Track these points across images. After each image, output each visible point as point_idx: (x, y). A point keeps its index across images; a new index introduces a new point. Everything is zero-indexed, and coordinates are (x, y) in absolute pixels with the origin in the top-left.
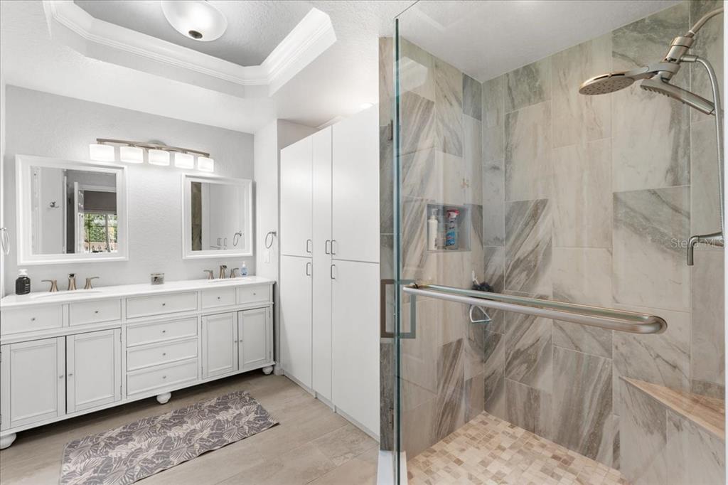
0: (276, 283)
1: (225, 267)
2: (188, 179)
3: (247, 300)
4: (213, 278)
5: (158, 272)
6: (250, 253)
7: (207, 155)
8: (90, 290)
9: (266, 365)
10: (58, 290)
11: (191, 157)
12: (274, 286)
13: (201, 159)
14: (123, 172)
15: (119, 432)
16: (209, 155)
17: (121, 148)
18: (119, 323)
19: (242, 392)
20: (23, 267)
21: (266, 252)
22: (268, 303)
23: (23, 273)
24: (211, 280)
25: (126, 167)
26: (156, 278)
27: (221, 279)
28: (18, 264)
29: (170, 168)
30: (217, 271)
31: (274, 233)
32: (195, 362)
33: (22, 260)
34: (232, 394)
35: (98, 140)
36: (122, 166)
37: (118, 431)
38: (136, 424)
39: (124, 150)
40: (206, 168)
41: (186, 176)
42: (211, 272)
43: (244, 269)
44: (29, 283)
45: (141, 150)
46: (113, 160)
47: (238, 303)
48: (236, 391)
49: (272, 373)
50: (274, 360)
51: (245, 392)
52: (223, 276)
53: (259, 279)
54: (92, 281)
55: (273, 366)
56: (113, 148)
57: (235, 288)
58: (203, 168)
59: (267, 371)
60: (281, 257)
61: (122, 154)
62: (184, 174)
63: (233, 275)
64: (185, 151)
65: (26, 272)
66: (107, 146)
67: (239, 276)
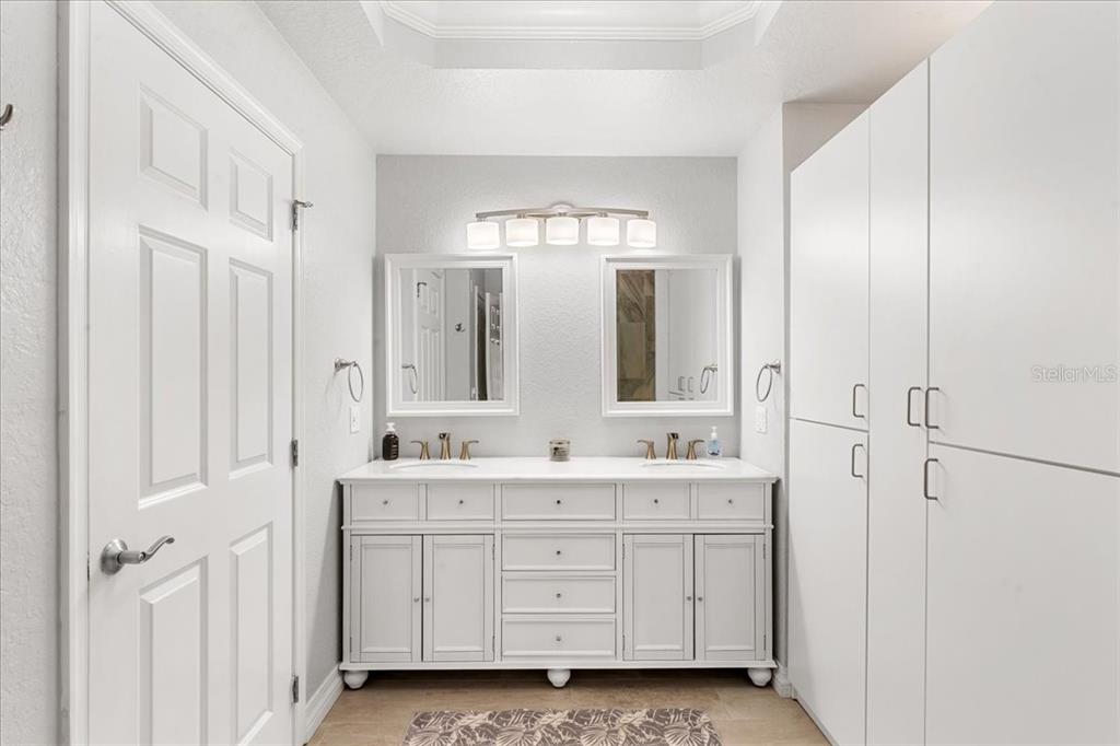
0: (779, 481)
1: (675, 436)
2: (611, 264)
3: (716, 514)
4: (654, 456)
5: (561, 438)
6: (729, 410)
7: (643, 214)
8: (467, 462)
9: (758, 663)
10: (429, 458)
11: (613, 222)
12: (776, 487)
13: (634, 224)
14: (511, 264)
15: (481, 721)
16: (647, 213)
17: (507, 223)
18: (491, 525)
19: (697, 713)
20: (392, 419)
21: (760, 409)
22: (760, 525)
23: (391, 428)
24: (650, 461)
25: (515, 255)
26: (556, 449)
27: (669, 461)
28: (388, 415)
29: (582, 248)
30: (661, 443)
31: (776, 367)
32: (611, 623)
33: (391, 411)
34: (677, 712)
35: (477, 215)
36: (510, 255)
37: (482, 718)
38: (507, 715)
39: (512, 224)
40: (644, 242)
41: (607, 259)
42: (651, 445)
43: (714, 442)
44: (397, 443)
45: (535, 222)
46: (497, 246)
47: (694, 516)
48: (688, 707)
49: (770, 685)
50: (775, 656)
51: (704, 718)
52: (672, 453)
53: (747, 469)
54: (470, 446)
55: (772, 670)
56: (497, 225)
57: (689, 484)
58: (634, 240)
59: (760, 678)
60: (791, 421)
61: (509, 233)
62: (603, 257)
63: (691, 453)
64: (604, 213)
65: (394, 427)
66: (489, 223)
67: (702, 455)
